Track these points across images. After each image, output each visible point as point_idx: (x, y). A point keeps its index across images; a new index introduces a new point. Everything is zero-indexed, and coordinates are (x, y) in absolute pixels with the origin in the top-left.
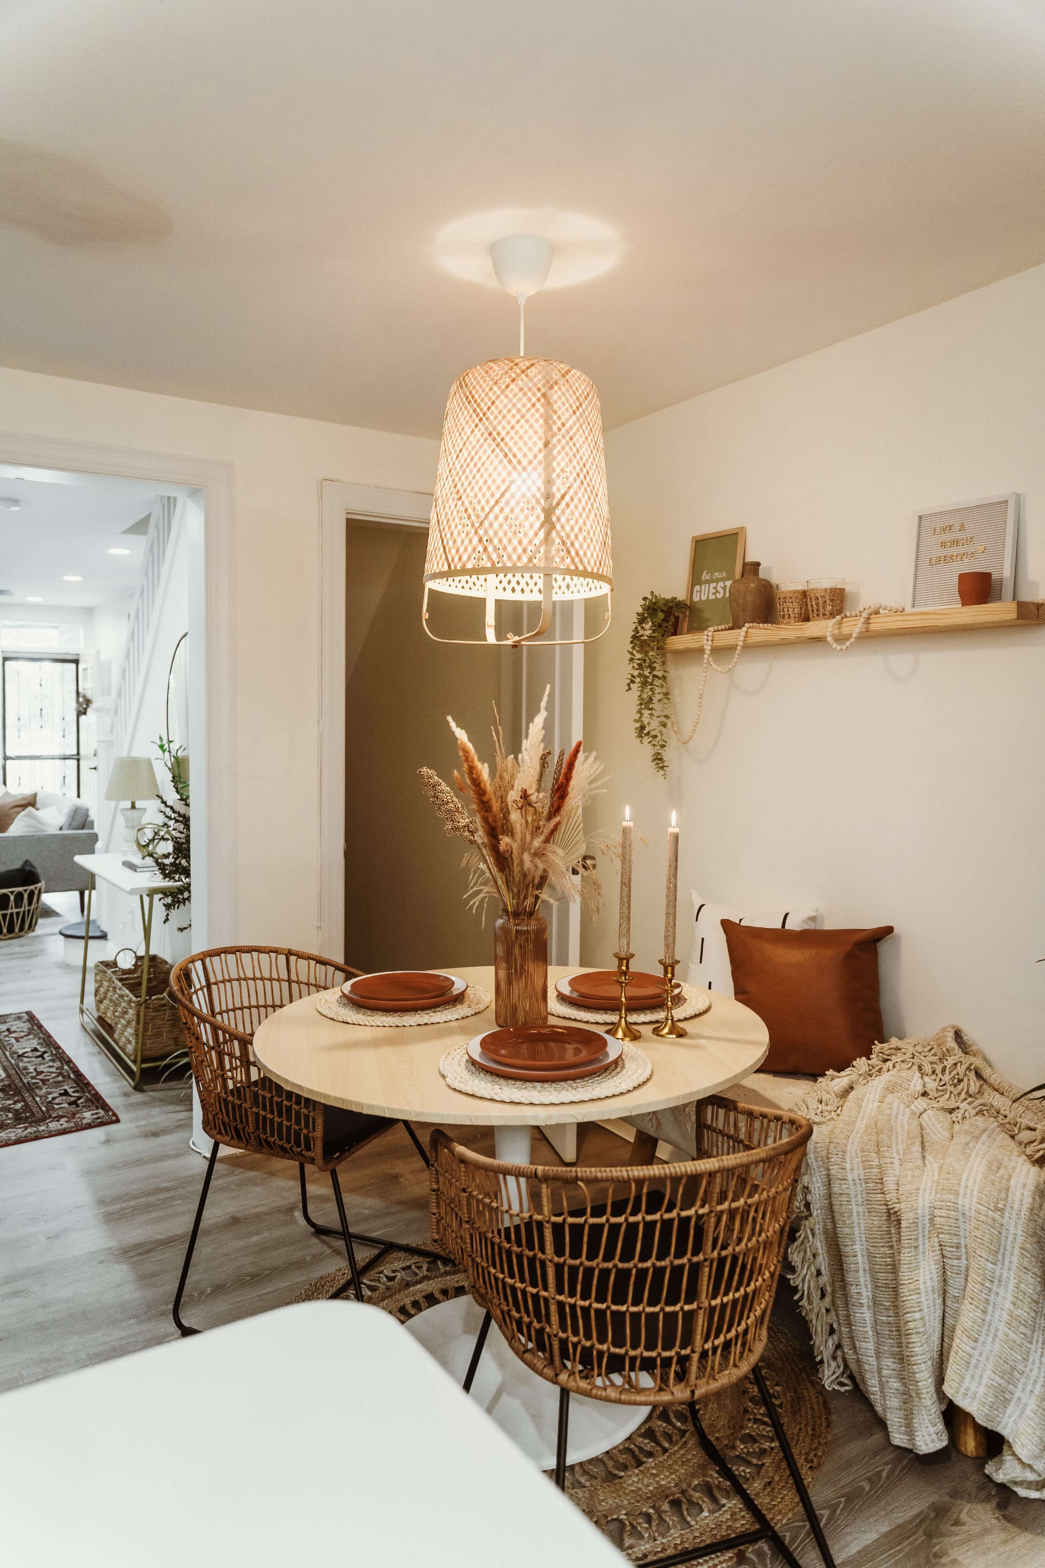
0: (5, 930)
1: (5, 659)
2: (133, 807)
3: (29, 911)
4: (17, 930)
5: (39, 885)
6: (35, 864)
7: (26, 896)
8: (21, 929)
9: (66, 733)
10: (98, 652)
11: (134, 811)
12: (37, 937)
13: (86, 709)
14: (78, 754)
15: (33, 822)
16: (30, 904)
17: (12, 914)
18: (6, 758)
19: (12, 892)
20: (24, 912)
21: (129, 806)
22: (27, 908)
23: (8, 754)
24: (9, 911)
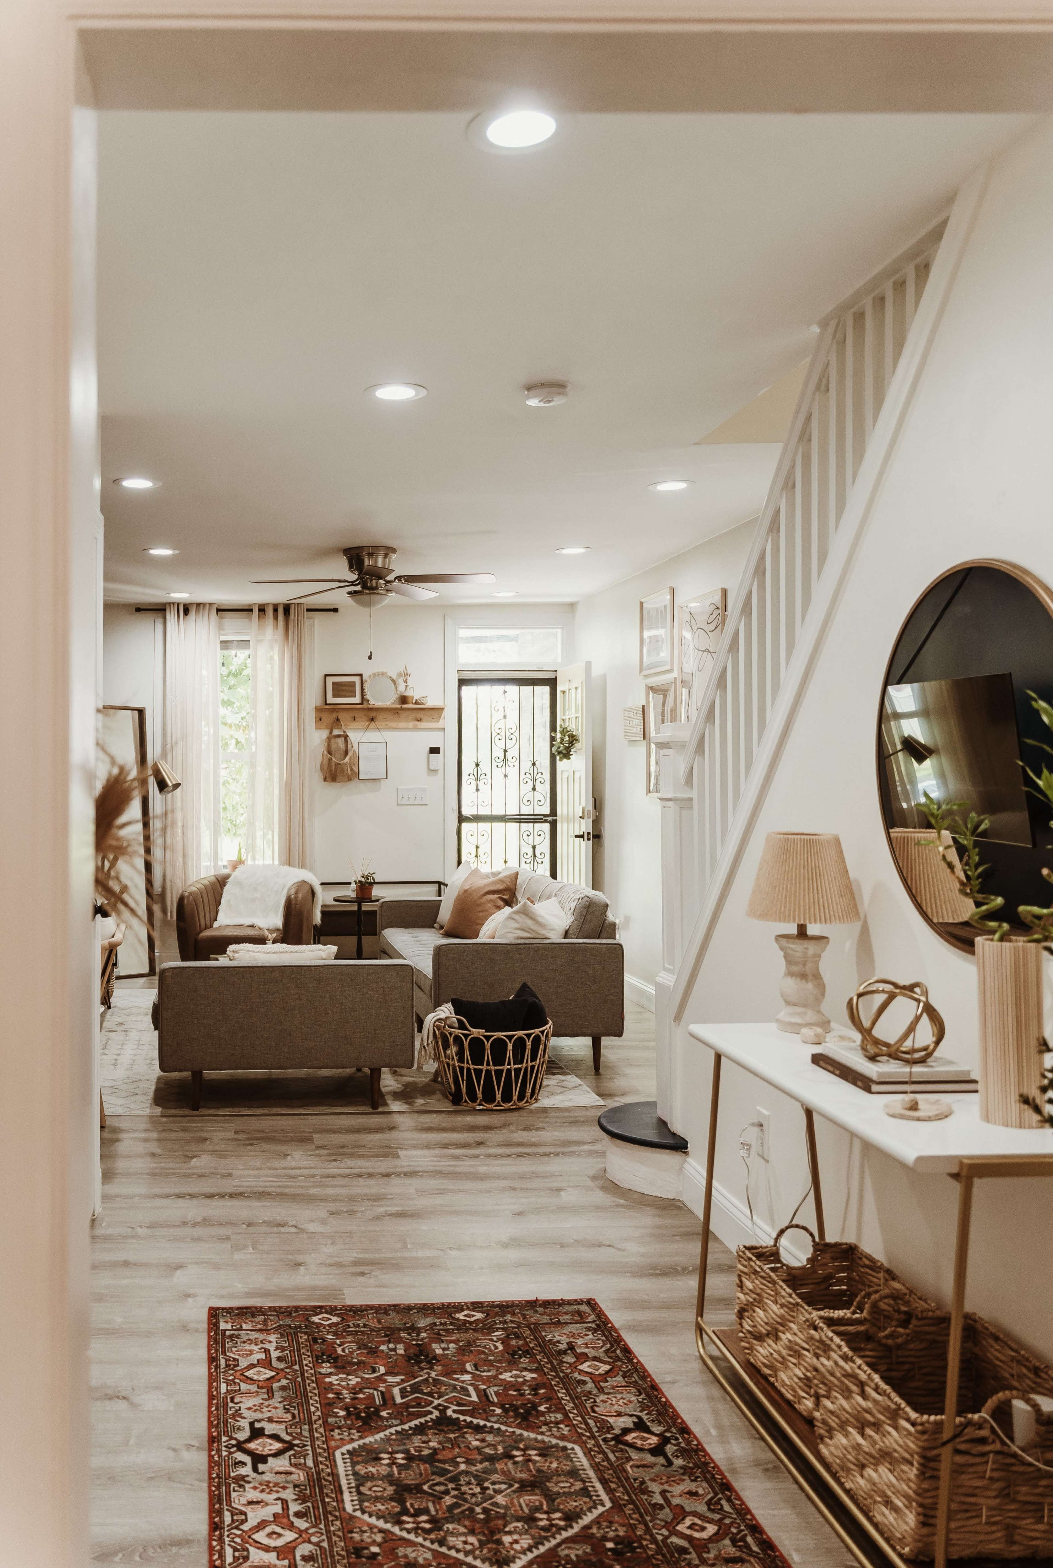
0: (499, 1097)
1: (462, 682)
2: (802, 932)
3: (533, 1067)
4: (515, 1097)
5: (547, 1026)
6: (537, 991)
7: (529, 1044)
8: (521, 1097)
9: (537, 784)
10: (588, 665)
11: (805, 944)
12: (544, 1110)
13: (568, 749)
14: (554, 811)
15: (529, 923)
16: (534, 1058)
17: (509, 1071)
18: (461, 819)
19: (510, 1037)
20: (526, 1068)
21: (794, 931)
22: (530, 1064)
23: (466, 812)
24: (506, 1067)
